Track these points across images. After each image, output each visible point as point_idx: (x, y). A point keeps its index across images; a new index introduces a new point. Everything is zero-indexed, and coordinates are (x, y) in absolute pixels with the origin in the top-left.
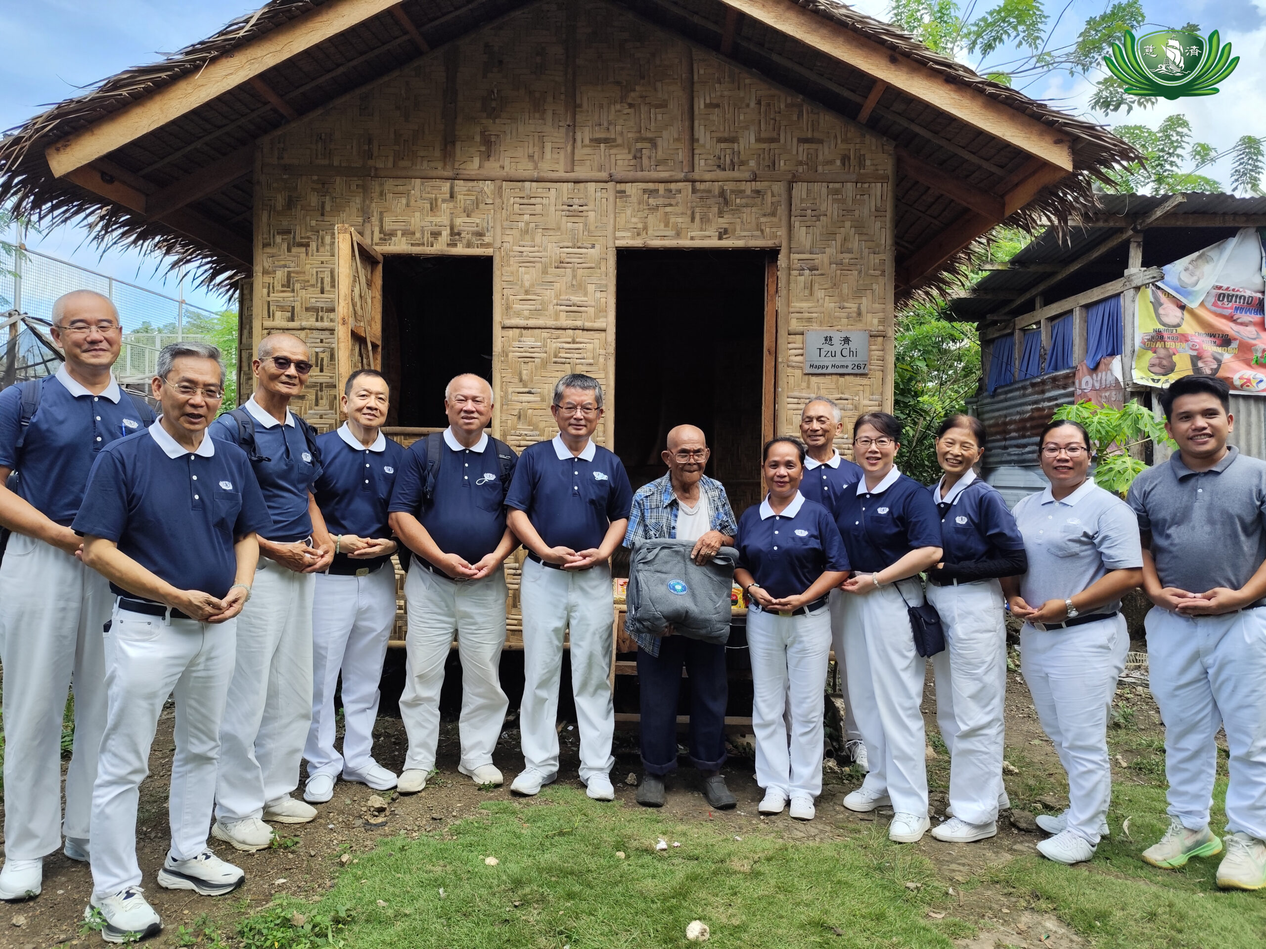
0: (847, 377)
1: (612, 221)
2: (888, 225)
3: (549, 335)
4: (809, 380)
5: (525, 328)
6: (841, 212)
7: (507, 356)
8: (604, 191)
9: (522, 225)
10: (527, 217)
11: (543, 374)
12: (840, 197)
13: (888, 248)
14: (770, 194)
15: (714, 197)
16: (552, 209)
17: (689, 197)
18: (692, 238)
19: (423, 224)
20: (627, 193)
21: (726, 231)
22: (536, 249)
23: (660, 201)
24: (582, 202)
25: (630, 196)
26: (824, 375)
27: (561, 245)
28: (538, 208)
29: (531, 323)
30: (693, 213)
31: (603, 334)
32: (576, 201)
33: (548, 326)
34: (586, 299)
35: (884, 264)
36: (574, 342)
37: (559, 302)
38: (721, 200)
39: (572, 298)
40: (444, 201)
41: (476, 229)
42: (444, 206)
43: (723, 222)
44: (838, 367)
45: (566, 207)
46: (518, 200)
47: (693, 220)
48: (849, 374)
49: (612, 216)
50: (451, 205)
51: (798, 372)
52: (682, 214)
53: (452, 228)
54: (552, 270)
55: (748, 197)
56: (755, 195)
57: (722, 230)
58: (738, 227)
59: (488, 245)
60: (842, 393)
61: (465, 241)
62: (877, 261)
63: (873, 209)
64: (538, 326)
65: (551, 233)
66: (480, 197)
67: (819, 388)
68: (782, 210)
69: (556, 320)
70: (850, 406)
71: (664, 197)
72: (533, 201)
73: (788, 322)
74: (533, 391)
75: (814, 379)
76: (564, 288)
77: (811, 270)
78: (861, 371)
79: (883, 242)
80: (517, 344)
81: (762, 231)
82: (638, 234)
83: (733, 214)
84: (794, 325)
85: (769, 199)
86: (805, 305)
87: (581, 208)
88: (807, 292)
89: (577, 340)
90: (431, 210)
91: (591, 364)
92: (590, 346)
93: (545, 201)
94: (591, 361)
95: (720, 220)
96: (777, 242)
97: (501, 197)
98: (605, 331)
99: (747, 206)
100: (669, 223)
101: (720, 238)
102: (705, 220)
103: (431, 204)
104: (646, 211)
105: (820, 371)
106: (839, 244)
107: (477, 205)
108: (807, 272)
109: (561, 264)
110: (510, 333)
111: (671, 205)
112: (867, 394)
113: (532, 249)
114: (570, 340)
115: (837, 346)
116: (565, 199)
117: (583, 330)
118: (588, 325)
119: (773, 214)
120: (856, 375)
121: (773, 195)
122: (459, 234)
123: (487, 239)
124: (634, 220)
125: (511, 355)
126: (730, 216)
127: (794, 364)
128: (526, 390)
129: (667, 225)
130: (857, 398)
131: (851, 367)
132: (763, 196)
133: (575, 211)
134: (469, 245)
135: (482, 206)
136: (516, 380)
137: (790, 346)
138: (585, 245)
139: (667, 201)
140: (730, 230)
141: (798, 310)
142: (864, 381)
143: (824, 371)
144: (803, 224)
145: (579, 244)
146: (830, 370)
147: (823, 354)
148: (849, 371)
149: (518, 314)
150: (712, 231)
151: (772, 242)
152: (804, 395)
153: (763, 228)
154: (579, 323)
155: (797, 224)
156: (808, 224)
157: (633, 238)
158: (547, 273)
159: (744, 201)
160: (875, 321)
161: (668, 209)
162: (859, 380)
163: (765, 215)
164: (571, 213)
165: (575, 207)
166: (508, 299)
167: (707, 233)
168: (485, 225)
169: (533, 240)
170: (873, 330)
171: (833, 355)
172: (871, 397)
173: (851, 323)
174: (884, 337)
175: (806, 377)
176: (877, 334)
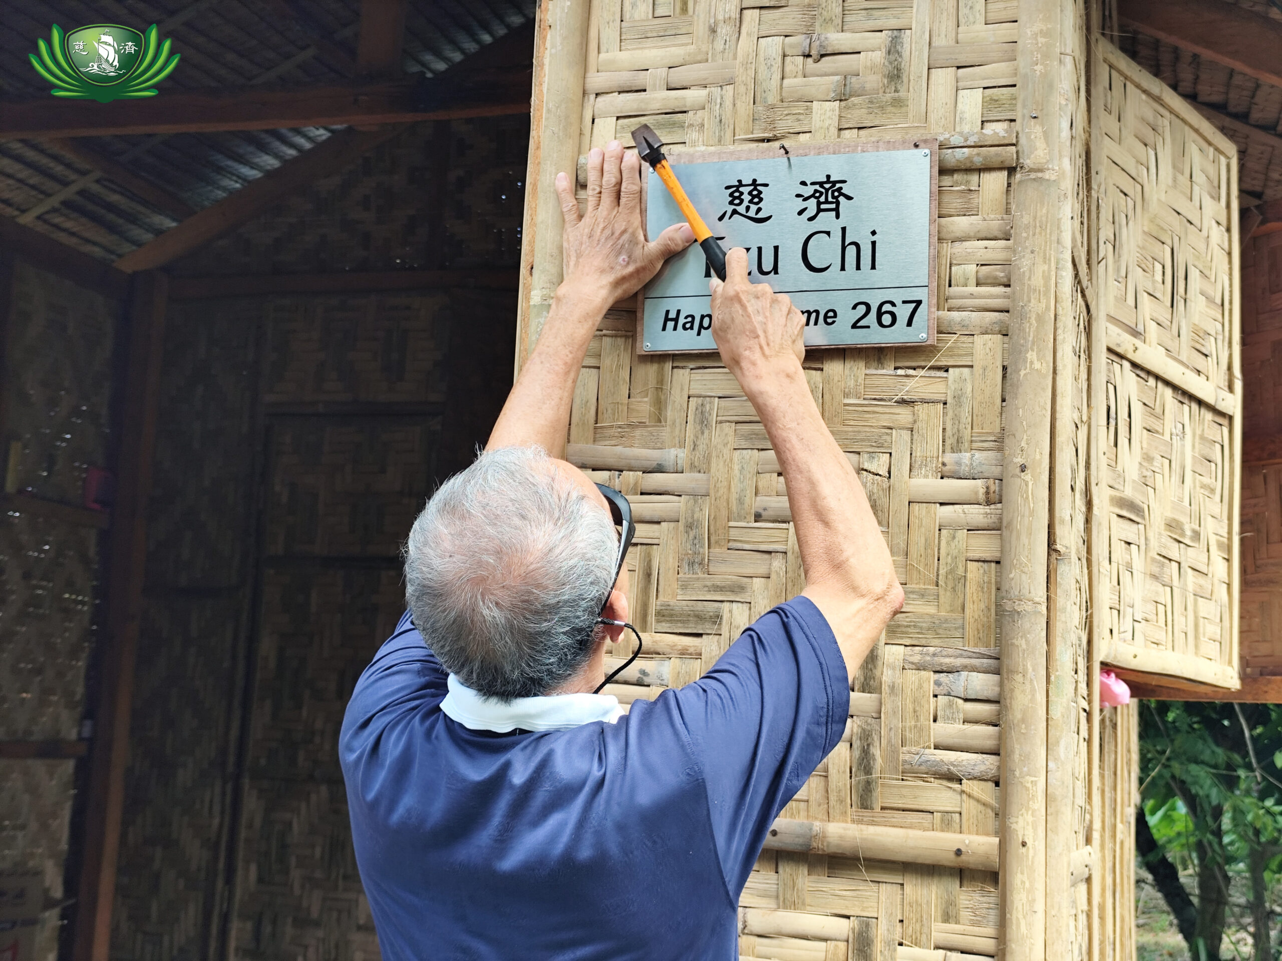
4: (661, 386)
48: (840, 352)
78: (898, 335)
86: (654, 55)
112: (933, 442)
120: (876, 354)
131: (846, 317)
142: (917, 383)
160: (971, 102)
162: (885, 378)
170: (956, 140)
171: (767, 265)
172: (949, 458)
173: (858, 115)
174: (1011, 171)
175: (652, 369)
176: (977, 157)
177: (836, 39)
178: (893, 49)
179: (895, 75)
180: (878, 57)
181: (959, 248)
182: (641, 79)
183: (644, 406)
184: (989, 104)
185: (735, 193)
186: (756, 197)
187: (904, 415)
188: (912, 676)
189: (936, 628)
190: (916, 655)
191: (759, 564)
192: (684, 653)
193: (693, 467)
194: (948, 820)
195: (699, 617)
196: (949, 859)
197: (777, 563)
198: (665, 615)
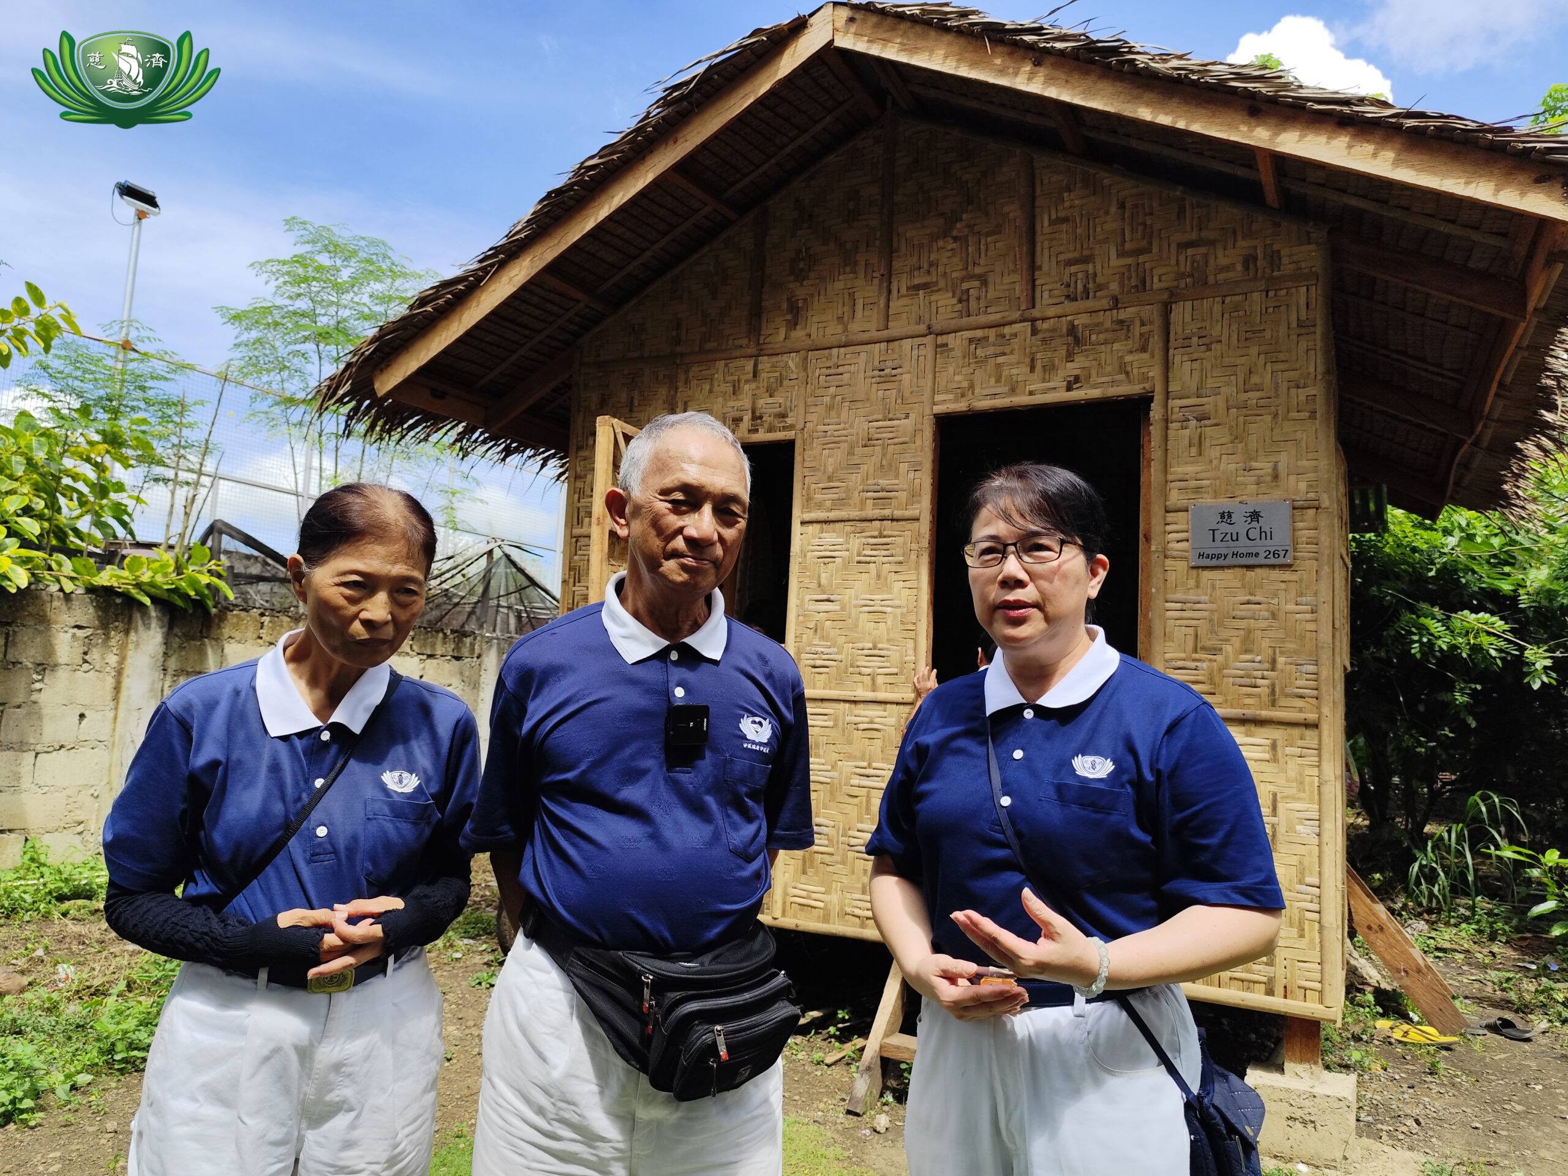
0: (1258, 571)
1: (930, 383)
2: (1319, 344)
3: (853, 528)
4: (1198, 576)
5: (825, 522)
6: (1243, 336)
7: (805, 556)
8: (922, 347)
9: (827, 399)
10: (832, 390)
11: (845, 577)
12: (1241, 313)
13: (1319, 377)
14: (1138, 323)
15: (1061, 336)
16: (862, 376)
17: (1028, 341)
18: (1031, 393)
19: (726, 410)
20: (950, 346)
21: (1077, 379)
22: (842, 425)
23: (991, 350)
24: (896, 364)
25: (953, 349)
26: (1222, 568)
27: (870, 418)
28: (846, 376)
29: (832, 515)
30: (1033, 360)
31: (916, 524)
32: (889, 364)
33: (851, 517)
34: (897, 481)
35: (1314, 401)
36: (881, 536)
37: (866, 488)
38: (1070, 339)
39: (881, 481)
40: (747, 382)
41: (778, 410)
42: (747, 387)
43: (1072, 369)
44: (1242, 555)
45: (877, 373)
46: (824, 371)
47: (1032, 369)
48: (1261, 566)
49: (930, 376)
50: (754, 386)
51: (1182, 566)
52: (1019, 363)
53: (753, 412)
54: (859, 450)
55: (1107, 331)
56: (1117, 327)
57: (1072, 379)
58: (1093, 373)
59: (791, 427)
60: (1251, 594)
61: (766, 425)
62: (1302, 398)
63: (1294, 324)
64: (840, 518)
65: (859, 405)
66: (784, 373)
67: (1213, 587)
68: (1156, 342)
69: (861, 510)
70: (1266, 614)
71: (994, 345)
72: (841, 370)
73: (1166, 496)
74: (832, 598)
75: (1206, 575)
76: (871, 471)
77: (1199, 420)
78: (1281, 561)
79: (1312, 370)
80: (816, 541)
81: (1127, 373)
82: (963, 396)
83: (1087, 356)
84: (1175, 498)
85: (1137, 330)
86: (1191, 469)
87: (894, 372)
88: (1194, 451)
89: (885, 533)
90: (734, 394)
91: (900, 563)
92: (899, 540)
93: (853, 368)
94: (901, 559)
95: (1069, 365)
96: (1147, 386)
97: (805, 369)
98: (918, 519)
99: (1105, 343)
100: (1001, 376)
101: (1069, 388)
102: (1050, 369)
103: (734, 386)
104: (973, 366)
105: (1214, 562)
106: (1241, 379)
107: (781, 382)
108: (1193, 423)
109: (869, 441)
110: (810, 528)
111: (1004, 354)
112: (1293, 594)
113: (838, 427)
114: (876, 533)
115: (1240, 524)
116: (876, 363)
117: (892, 520)
118: (898, 513)
119: (1144, 349)
120: (1273, 567)
121: (1143, 324)
122: (761, 418)
123: (789, 421)
124: (958, 378)
125: (809, 555)
126: (1083, 359)
127: (1175, 553)
128: (825, 597)
129: (998, 380)
130: (1275, 601)
131: (1263, 555)
132: (1128, 326)
133: (886, 376)
134: (770, 431)
135: (786, 382)
136: (814, 585)
137: (1169, 528)
138: (898, 416)
139: (999, 350)
140: (1082, 378)
141: (1180, 477)
142: (1287, 575)
143: (1221, 562)
144: (1185, 358)
145: (891, 416)
146: (1230, 561)
147: (1218, 537)
148: (1261, 560)
149: (820, 506)
150: (1058, 381)
151: (1141, 386)
152: (1192, 597)
153: (1129, 369)
154: (887, 512)
155: (1178, 359)
156: (1195, 356)
157: (956, 401)
158: (853, 454)
159: (1102, 337)
160: (1303, 486)
161: (1000, 360)
162: (1276, 574)
163: (1131, 352)
164: (882, 379)
165: (887, 371)
166: (809, 488)
167: (1051, 384)
168: (788, 404)
169: (839, 417)
170: (1298, 498)
171: (1234, 538)
172: (1299, 599)
173: (1263, 490)
174: (1317, 509)
175: (1195, 572)
176: (1305, 504)
177: (1255, 465)
178: (1275, 468)
179: (1276, 477)
180: (1270, 471)
181: (1299, 533)
182: (1187, 477)
183: (1192, 583)
184: (1310, 486)
185: (1222, 515)
186: (1230, 516)
187: (1283, 585)
188: (1288, 667)
189: (1296, 652)
190: (1289, 660)
191: (1236, 633)
192: (1210, 660)
193: (1211, 602)
194: (1301, 710)
195: (1215, 649)
196: (1302, 721)
197: (1242, 632)
198: (1203, 648)
